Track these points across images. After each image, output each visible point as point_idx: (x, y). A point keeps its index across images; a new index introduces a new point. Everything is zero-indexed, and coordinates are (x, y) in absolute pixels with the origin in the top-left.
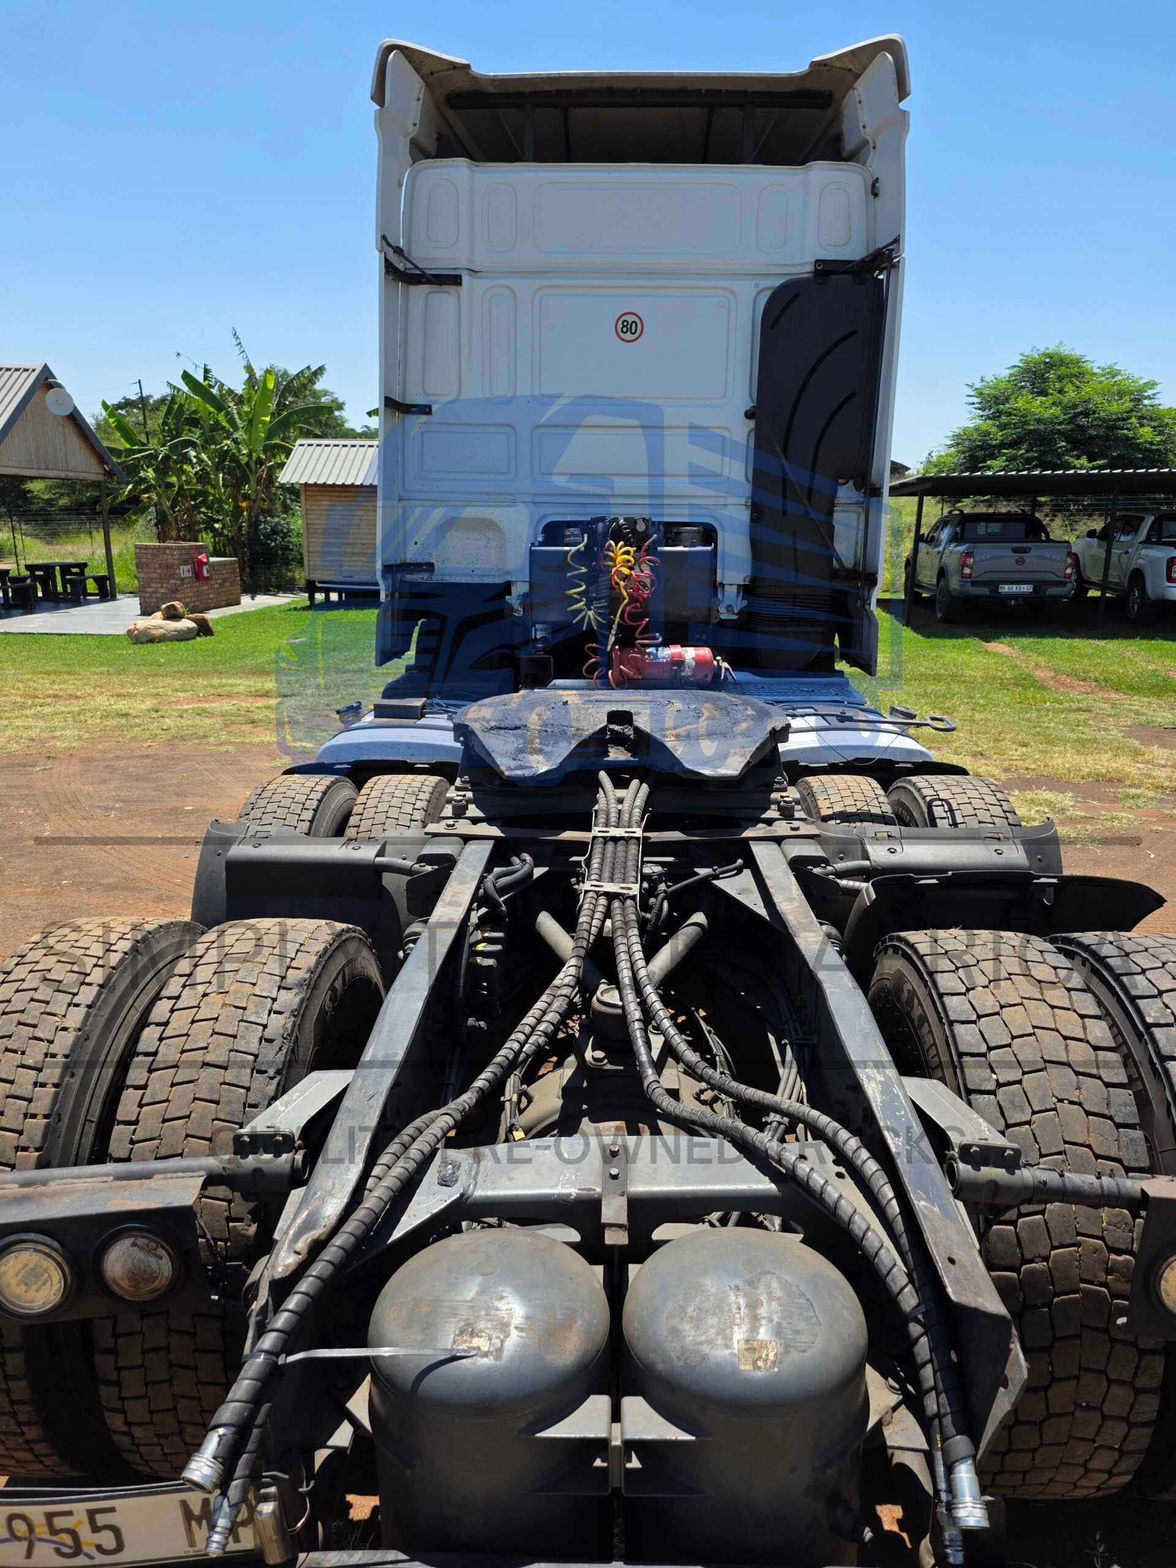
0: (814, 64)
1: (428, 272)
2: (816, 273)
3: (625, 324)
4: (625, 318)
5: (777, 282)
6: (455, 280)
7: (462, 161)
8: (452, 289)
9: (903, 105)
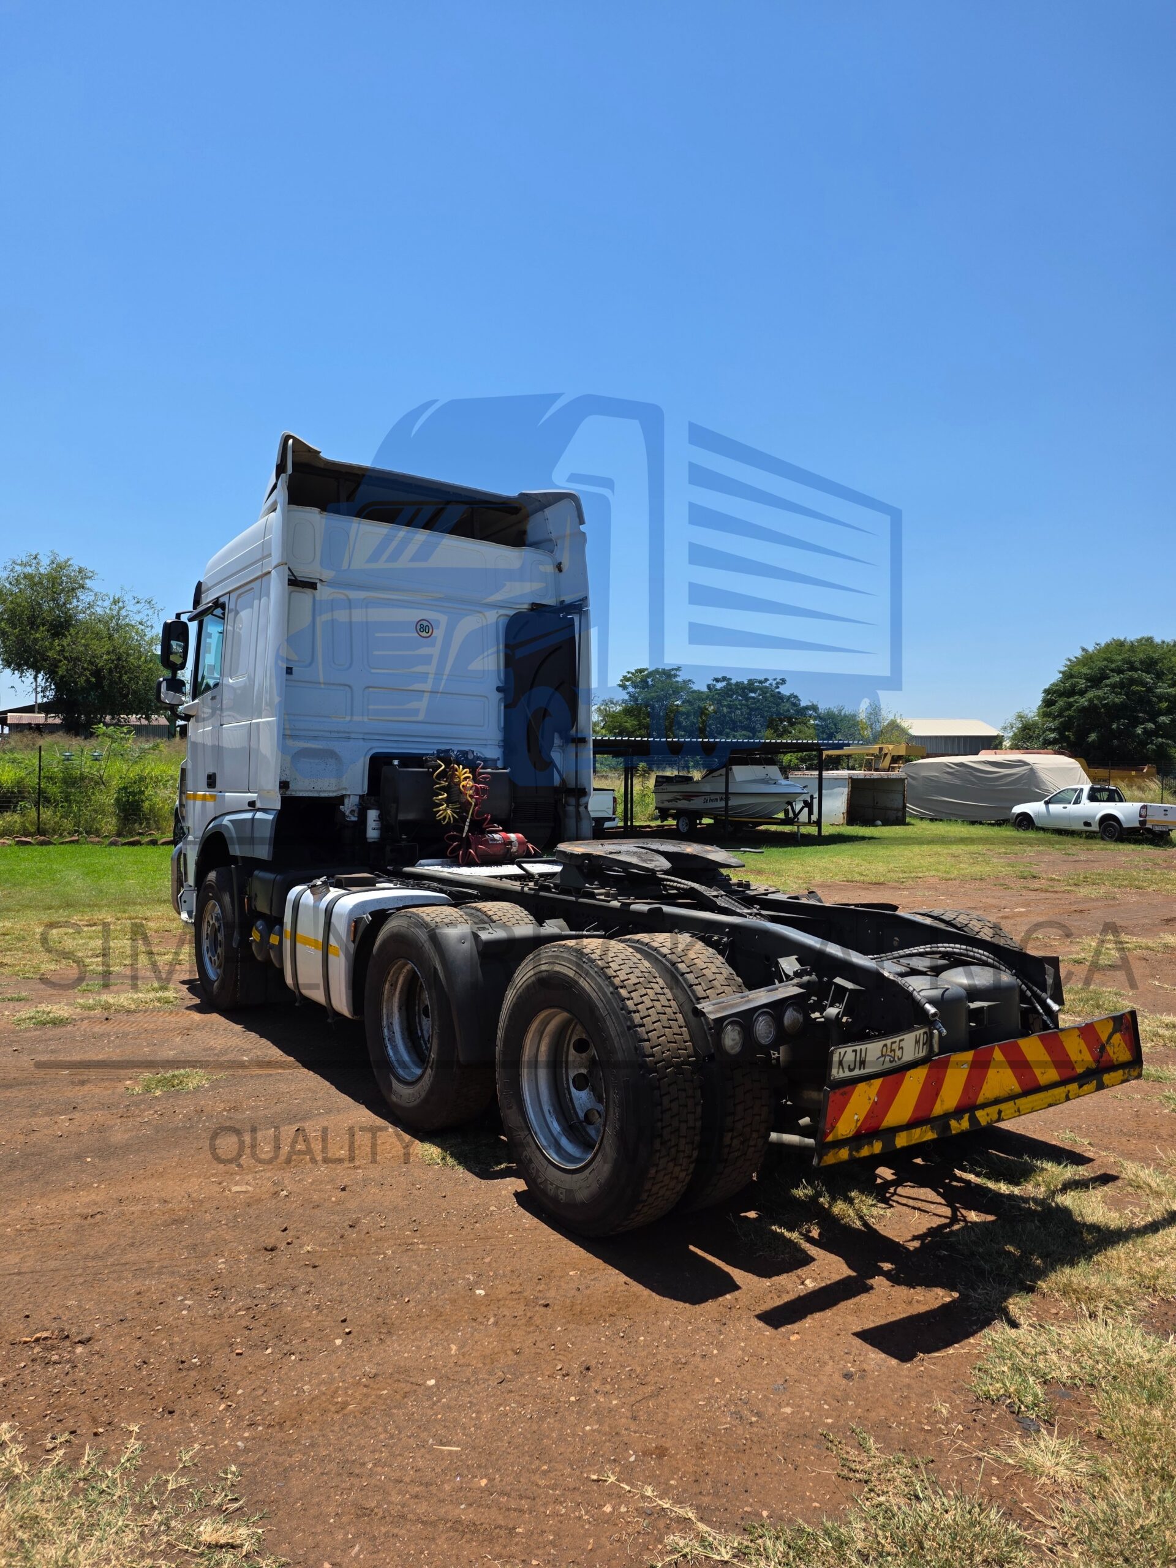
0: (522, 495)
1: (299, 579)
2: (532, 610)
3: (422, 627)
4: (421, 622)
5: (512, 613)
6: (313, 586)
7: (316, 510)
8: (309, 591)
9: (582, 528)
